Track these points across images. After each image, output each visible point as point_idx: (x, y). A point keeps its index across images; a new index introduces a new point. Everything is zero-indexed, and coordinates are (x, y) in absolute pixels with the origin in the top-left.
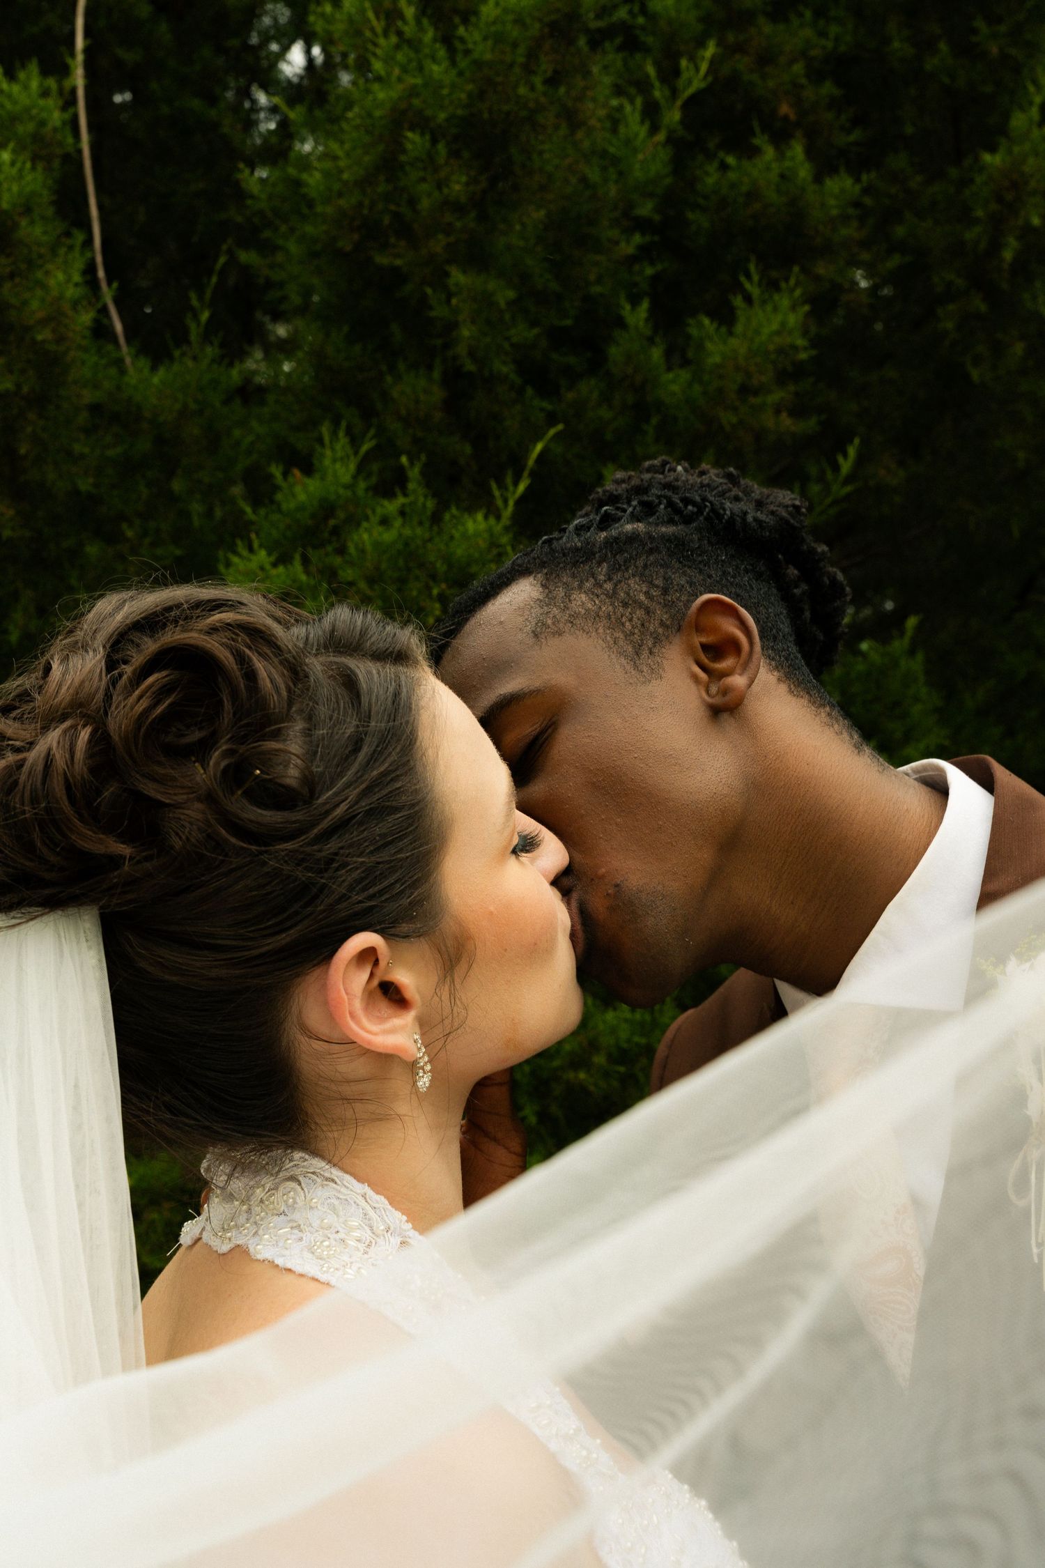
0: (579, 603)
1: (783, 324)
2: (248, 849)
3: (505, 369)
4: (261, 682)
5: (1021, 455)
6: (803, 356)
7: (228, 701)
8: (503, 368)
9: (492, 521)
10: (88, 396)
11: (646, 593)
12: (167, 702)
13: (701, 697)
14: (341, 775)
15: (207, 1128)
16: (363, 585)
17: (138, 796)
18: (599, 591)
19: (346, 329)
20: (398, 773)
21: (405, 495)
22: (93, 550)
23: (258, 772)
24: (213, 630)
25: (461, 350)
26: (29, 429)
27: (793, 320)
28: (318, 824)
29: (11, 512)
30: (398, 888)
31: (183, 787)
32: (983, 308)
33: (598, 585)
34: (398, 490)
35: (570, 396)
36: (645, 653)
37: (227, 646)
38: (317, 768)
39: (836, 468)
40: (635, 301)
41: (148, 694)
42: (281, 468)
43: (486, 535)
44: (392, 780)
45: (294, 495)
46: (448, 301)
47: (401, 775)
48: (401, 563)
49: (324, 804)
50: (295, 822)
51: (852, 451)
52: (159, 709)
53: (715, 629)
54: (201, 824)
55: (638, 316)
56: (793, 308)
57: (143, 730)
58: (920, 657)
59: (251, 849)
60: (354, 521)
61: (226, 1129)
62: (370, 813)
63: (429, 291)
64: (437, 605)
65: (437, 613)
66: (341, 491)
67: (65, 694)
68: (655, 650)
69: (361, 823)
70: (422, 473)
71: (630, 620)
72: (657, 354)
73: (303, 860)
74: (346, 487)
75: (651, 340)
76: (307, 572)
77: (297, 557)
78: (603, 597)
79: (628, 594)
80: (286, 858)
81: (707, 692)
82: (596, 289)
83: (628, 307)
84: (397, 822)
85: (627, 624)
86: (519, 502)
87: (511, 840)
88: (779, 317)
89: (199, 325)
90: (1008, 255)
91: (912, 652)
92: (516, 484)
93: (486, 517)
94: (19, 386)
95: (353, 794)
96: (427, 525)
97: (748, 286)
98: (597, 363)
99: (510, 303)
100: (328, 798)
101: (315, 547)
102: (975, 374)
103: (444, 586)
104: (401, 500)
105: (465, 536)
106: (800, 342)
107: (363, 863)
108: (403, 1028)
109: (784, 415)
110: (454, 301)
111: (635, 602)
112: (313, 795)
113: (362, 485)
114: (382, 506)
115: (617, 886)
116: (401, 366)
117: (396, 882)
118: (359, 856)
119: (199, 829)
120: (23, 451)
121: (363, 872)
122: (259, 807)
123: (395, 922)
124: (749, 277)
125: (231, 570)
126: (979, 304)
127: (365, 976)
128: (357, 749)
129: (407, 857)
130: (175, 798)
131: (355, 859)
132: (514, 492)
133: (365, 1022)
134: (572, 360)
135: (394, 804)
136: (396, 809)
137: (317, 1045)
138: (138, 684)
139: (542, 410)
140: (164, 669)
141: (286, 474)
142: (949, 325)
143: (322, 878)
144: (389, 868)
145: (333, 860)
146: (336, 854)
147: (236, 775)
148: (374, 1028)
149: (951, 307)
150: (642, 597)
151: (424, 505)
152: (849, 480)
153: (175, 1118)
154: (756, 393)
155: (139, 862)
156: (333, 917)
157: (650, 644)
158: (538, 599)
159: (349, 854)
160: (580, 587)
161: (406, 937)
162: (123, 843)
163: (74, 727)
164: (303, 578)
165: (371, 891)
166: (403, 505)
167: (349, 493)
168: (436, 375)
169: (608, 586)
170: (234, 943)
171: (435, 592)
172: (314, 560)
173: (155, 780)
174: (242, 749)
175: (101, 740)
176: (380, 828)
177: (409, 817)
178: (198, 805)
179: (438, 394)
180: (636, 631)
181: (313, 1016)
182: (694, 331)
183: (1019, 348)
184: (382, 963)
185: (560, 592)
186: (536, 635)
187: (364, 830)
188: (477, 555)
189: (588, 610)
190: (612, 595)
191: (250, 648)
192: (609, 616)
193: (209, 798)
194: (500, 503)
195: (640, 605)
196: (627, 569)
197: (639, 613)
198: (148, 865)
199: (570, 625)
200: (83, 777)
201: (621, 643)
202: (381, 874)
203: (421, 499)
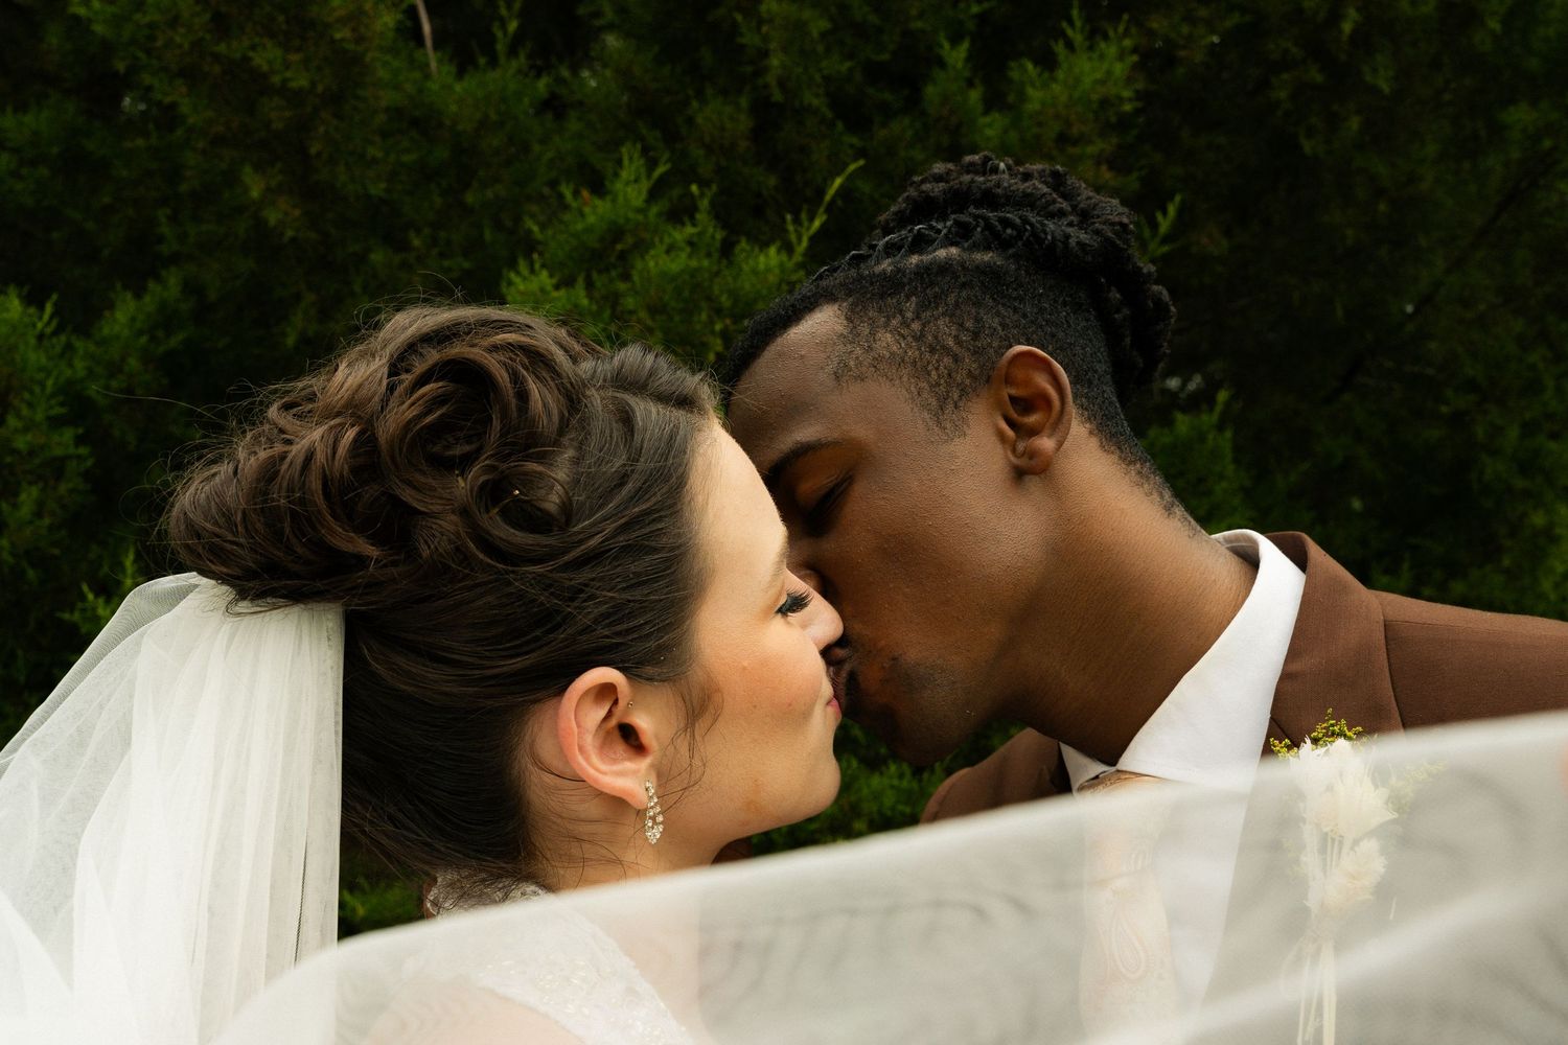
0: (884, 344)
1: (1109, 73)
2: (494, 566)
3: (816, 102)
4: (532, 403)
5: (1350, 232)
6: (1128, 107)
7: (497, 419)
8: (814, 99)
9: (784, 257)
10: (388, 98)
11: (956, 337)
12: (439, 413)
13: (1006, 457)
14: (601, 507)
15: (426, 844)
16: (643, 314)
17: (397, 502)
18: (904, 331)
19: (656, 49)
20: (662, 513)
21: (694, 225)
22: (377, 257)
23: (517, 492)
24: (495, 348)
25: (771, 79)
26: (322, 129)
27: (1119, 69)
28: (568, 552)
29: (297, 212)
30: (647, 629)
31: (441, 498)
32: (1319, 78)
33: (905, 324)
34: (686, 219)
35: (883, 133)
36: (950, 407)
37: (504, 364)
38: (578, 498)
39: (1154, 225)
40: (955, 41)
41: (420, 402)
42: (572, 186)
43: (777, 271)
44: (654, 520)
45: (582, 215)
46: (759, 29)
47: (665, 517)
48: (686, 294)
49: (579, 533)
50: (546, 546)
51: (1172, 210)
52: (429, 419)
53: (1028, 383)
54: (452, 537)
55: (957, 56)
56: (1121, 57)
57: (409, 436)
58: (1228, 434)
59: (497, 568)
60: (642, 247)
61: (448, 848)
62: (626, 549)
63: (739, 17)
64: (719, 341)
65: (719, 348)
66: (631, 215)
67: (344, 393)
68: (961, 404)
69: (616, 558)
70: (713, 204)
71: (937, 369)
72: (975, 96)
73: (550, 586)
74: (639, 211)
75: (970, 84)
76: (590, 297)
77: (580, 282)
78: (910, 339)
79: (936, 337)
80: (533, 582)
81: (1014, 451)
82: (919, 24)
83: (947, 45)
84: (655, 562)
85: (934, 373)
86: (812, 239)
87: (777, 599)
88: (1105, 66)
89: (505, 33)
90: (1347, 27)
91: (1220, 427)
92: (811, 219)
93: (779, 251)
94: (313, 84)
95: (610, 528)
96: (716, 255)
97: (1069, 32)
98: (914, 102)
99: (823, 35)
100: (583, 528)
101: (600, 272)
102: (1307, 146)
103: (728, 321)
104: (690, 230)
105: (755, 272)
106: (1126, 94)
107: (612, 598)
108: (635, 773)
109: (1104, 168)
110: (765, 29)
111: (944, 347)
112: (568, 523)
113: (654, 210)
114: (670, 235)
115: (894, 659)
116: (709, 91)
117: (646, 623)
118: (609, 591)
119: (449, 540)
120: (313, 150)
121: (612, 607)
122: (513, 528)
123: (640, 663)
124: (1071, 23)
125: (512, 289)
126: (1316, 76)
127: (602, 712)
128: (622, 484)
129: (661, 600)
130: (431, 507)
131: (605, 593)
132: (808, 229)
133: (595, 760)
134: (887, 96)
135: (653, 544)
136: (655, 550)
137: (548, 779)
138: (412, 393)
139: (852, 146)
140: (441, 381)
141: (576, 193)
142: (1283, 94)
143: (568, 606)
144: (641, 608)
145: (581, 591)
146: (586, 585)
147: (493, 492)
148: (603, 767)
149: (1285, 76)
150: (951, 342)
151: (713, 237)
152: (1165, 240)
153: (398, 831)
154: (1075, 142)
155: (385, 566)
156: (573, 647)
157: (956, 396)
158: (842, 334)
159: (600, 587)
160: (886, 325)
161: (650, 679)
162: (372, 545)
163: (342, 425)
164: (585, 302)
165: (619, 628)
166: (692, 235)
167: (640, 217)
168: (744, 102)
169: (916, 326)
170: (470, 660)
171: (718, 327)
172: (598, 284)
173: (415, 488)
174: (504, 466)
175: (366, 442)
176: (637, 566)
177: (667, 560)
178: (454, 518)
179: (745, 123)
180: (942, 381)
181: (546, 749)
182: (1015, 75)
183: (1354, 123)
184: (622, 703)
185: (865, 329)
186: (837, 377)
187: (619, 565)
188: (765, 292)
189: (893, 354)
190: (919, 338)
191: (527, 369)
192: (914, 363)
193: (464, 512)
194: (793, 237)
195: (946, 350)
196: (937, 308)
197: (947, 360)
198: (394, 570)
199: (873, 369)
200: (342, 476)
201: (925, 395)
202: (630, 613)
203: (711, 230)
